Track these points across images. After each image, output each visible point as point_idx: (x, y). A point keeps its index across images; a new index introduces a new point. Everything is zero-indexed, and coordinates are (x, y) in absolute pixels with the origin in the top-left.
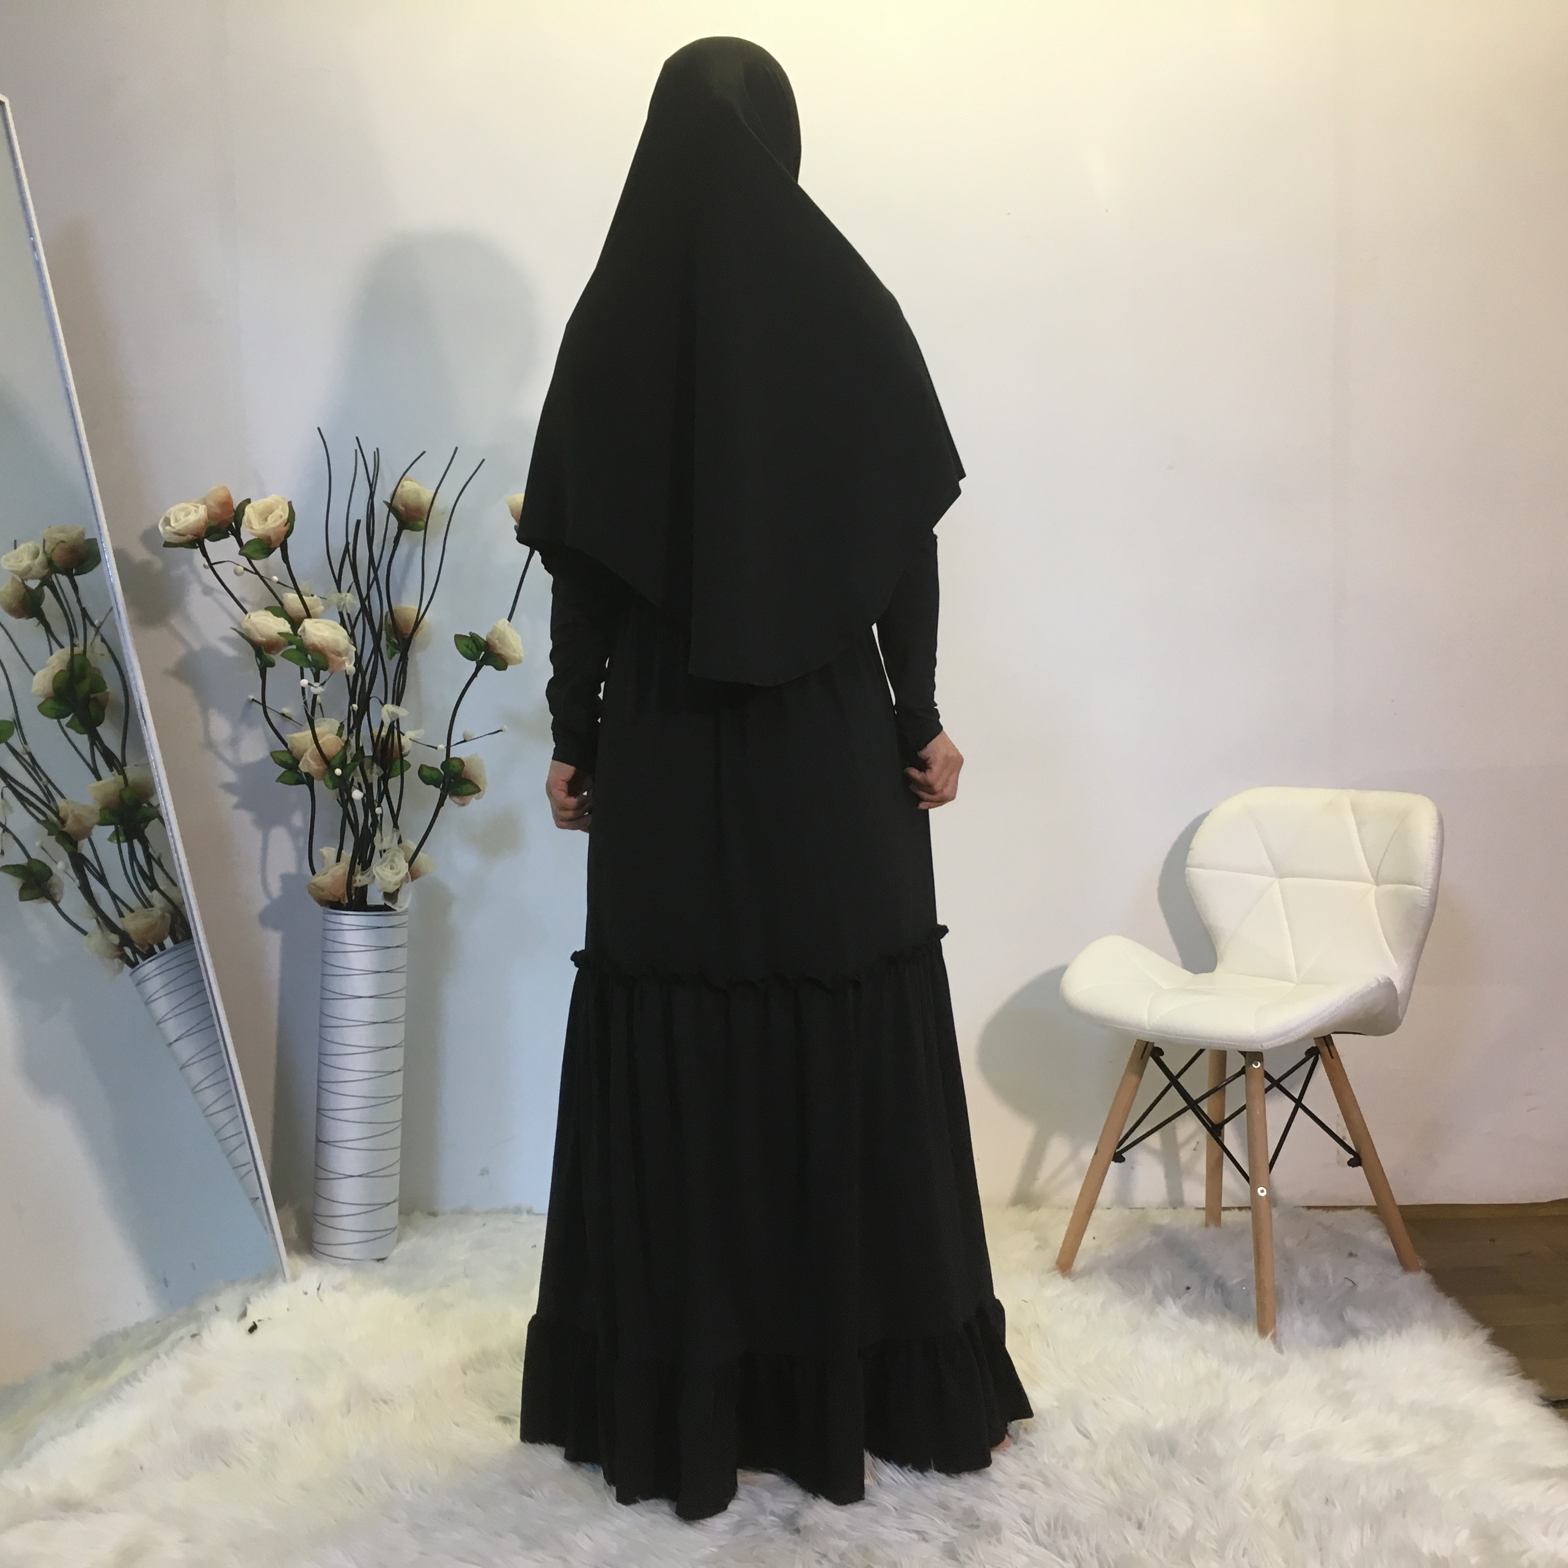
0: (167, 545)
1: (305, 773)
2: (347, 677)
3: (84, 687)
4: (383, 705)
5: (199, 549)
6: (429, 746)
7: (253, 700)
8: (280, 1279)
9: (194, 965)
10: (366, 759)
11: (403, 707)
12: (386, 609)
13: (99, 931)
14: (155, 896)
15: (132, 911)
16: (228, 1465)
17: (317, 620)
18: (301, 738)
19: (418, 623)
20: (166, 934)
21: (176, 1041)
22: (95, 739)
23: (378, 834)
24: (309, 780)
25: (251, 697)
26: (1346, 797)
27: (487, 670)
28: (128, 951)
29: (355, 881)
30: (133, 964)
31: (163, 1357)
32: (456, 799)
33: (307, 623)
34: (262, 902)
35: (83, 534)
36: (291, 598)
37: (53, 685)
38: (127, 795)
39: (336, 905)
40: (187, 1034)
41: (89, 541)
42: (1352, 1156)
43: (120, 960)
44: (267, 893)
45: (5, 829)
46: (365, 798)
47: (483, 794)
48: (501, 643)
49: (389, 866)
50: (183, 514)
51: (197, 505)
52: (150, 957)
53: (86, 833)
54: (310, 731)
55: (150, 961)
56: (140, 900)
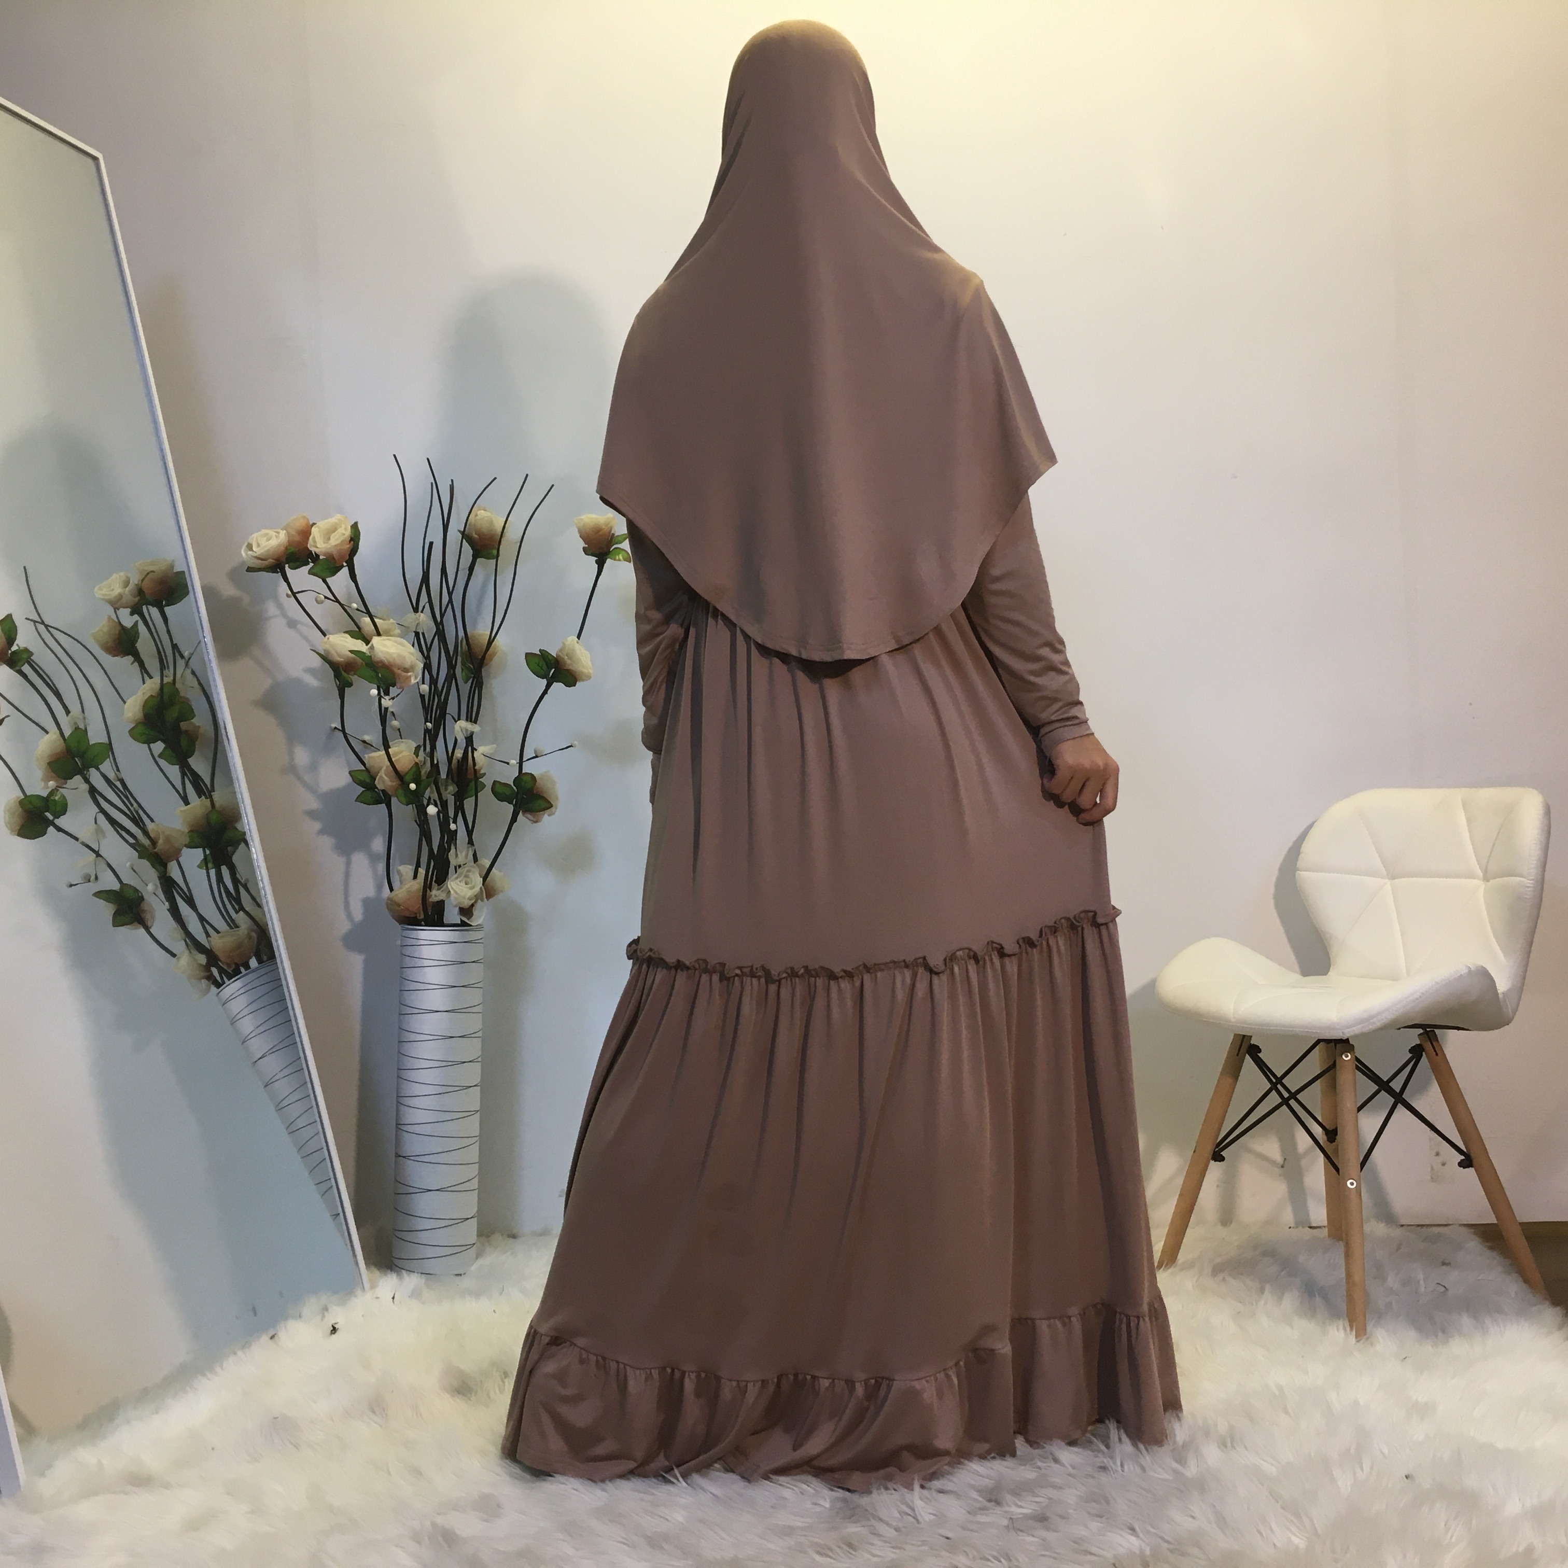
0: (250, 569)
1: (382, 791)
2: (422, 697)
3: (172, 714)
4: (456, 722)
5: (280, 574)
6: (503, 762)
7: (335, 728)
8: (358, 1291)
9: (276, 984)
10: (441, 777)
11: (478, 724)
12: (461, 634)
13: (187, 952)
14: (240, 918)
15: (218, 932)
16: (297, 1448)
17: (383, 637)
18: (377, 758)
19: (491, 641)
20: (252, 954)
21: (261, 1058)
22: (186, 769)
23: (453, 850)
24: (386, 798)
25: (334, 726)
26: (1457, 795)
27: (557, 687)
28: (215, 971)
29: (431, 896)
30: (218, 985)
32: (529, 816)
33: (376, 641)
34: (344, 927)
35: (171, 566)
36: (365, 621)
37: (143, 710)
38: (214, 818)
39: (411, 921)
40: (272, 1051)
41: (178, 573)
42: (1463, 1157)
43: (207, 981)
44: (349, 916)
45: (98, 854)
46: (441, 815)
47: (555, 811)
48: (570, 658)
49: (464, 882)
50: (265, 538)
51: (278, 530)
52: (235, 976)
53: (175, 855)
54: (384, 753)
55: (234, 981)
56: (227, 921)
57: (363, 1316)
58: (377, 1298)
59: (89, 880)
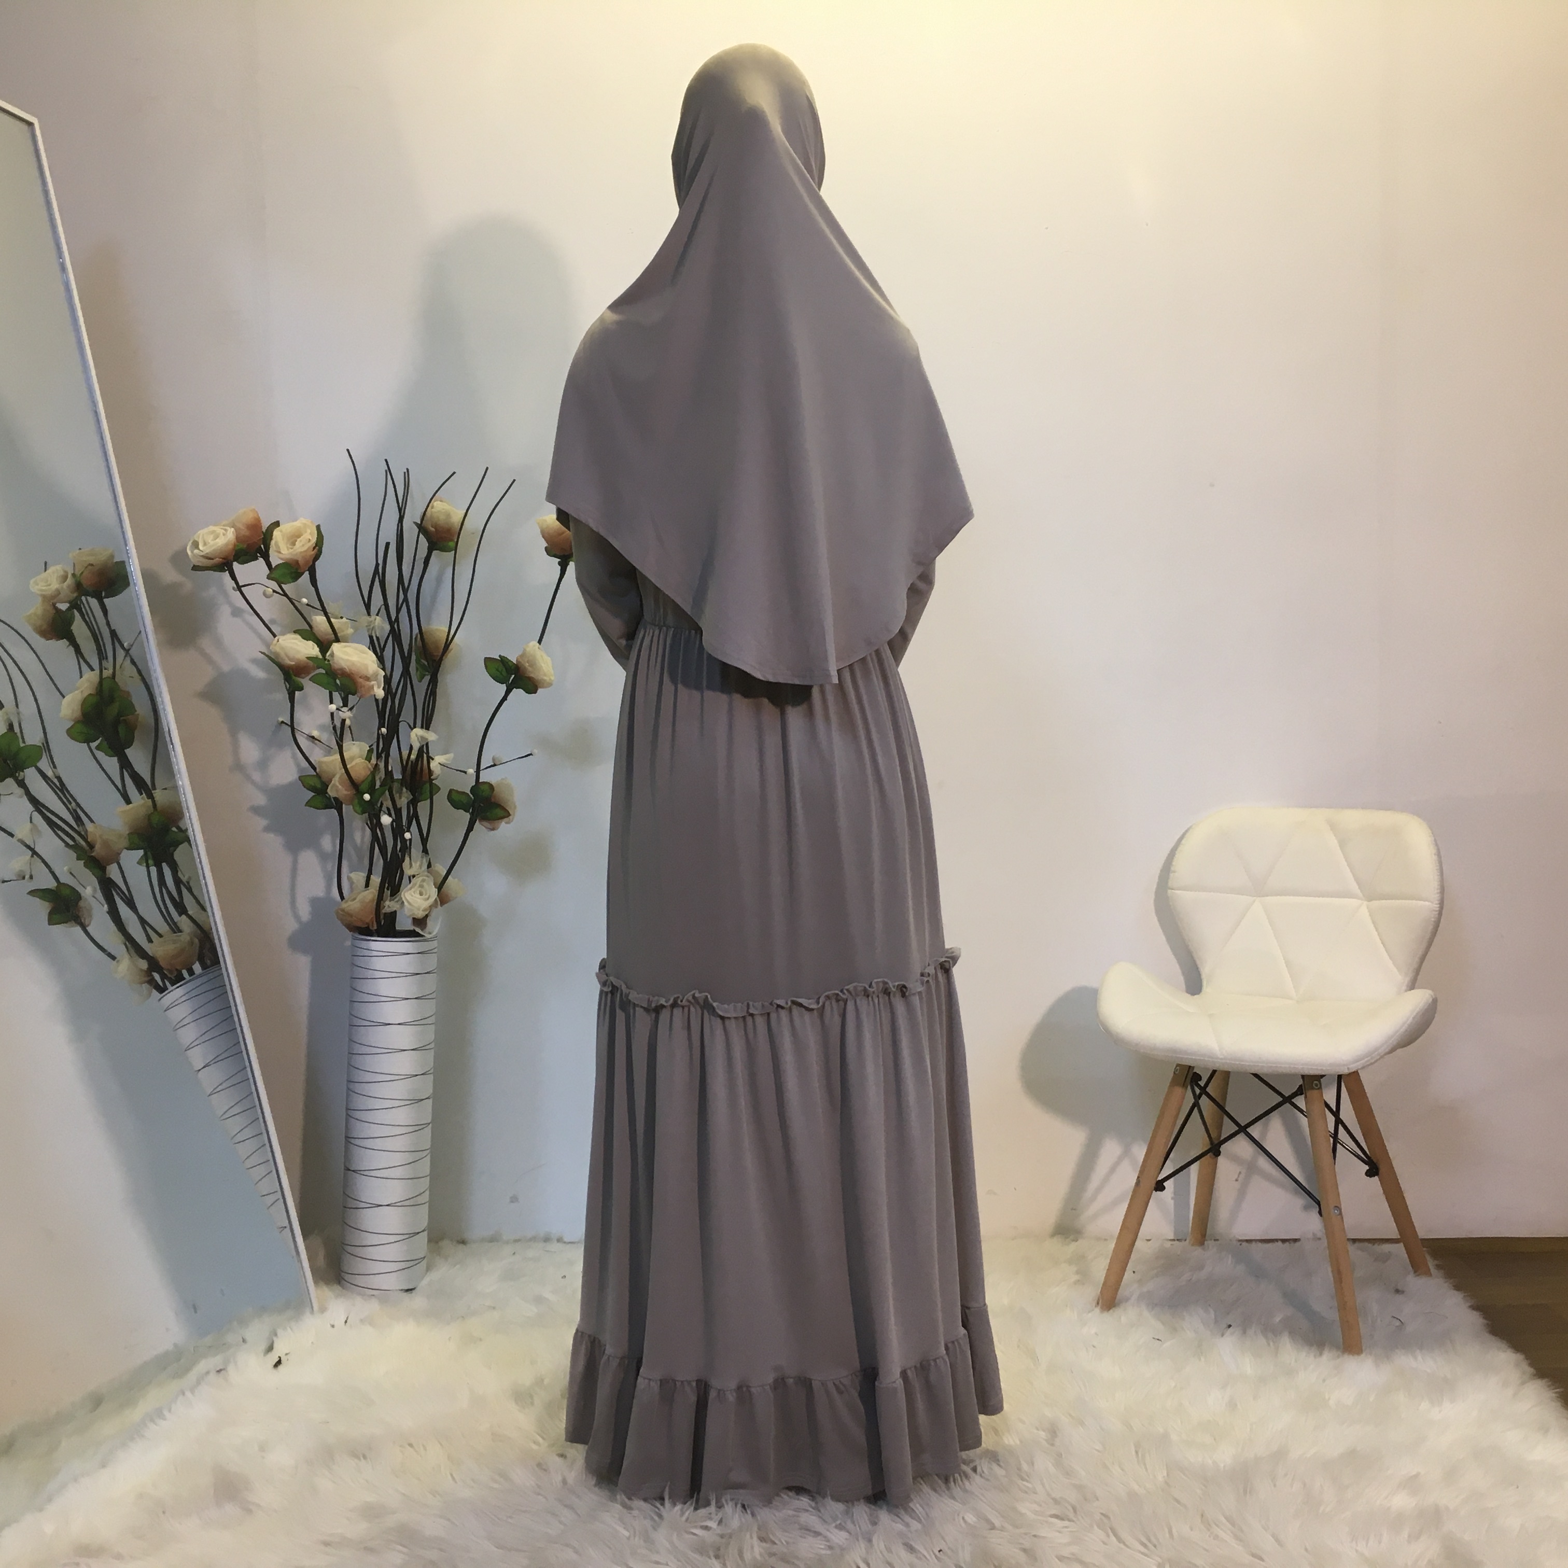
0: (195, 568)
1: (333, 798)
2: (376, 700)
3: (114, 710)
4: (412, 729)
5: (227, 572)
6: (458, 770)
7: (283, 722)
8: (308, 1311)
9: (221, 992)
10: (395, 783)
11: (432, 731)
12: (416, 630)
13: (128, 956)
14: (183, 921)
15: (160, 936)
17: (344, 644)
18: (329, 761)
19: (448, 644)
20: (195, 959)
21: (203, 1068)
22: (125, 764)
23: (407, 859)
24: (337, 805)
25: (281, 719)
27: (518, 693)
28: (157, 977)
29: (384, 906)
30: (160, 990)
31: (188, 1394)
32: (486, 824)
33: (336, 647)
34: (291, 926)
35: (112, 556)
36: (319, 620)
37: (82, 708)
38: (155, 819)
39: (365, 931)
40: (216, 1061)
41: (118, 563)
43: (148, 986)
44: (297, 917)
45: (34, 853)
46: (394, 823)
47: (513, 819)
48: (531, 666)
49: (418, 892)
50: (212, 536)
51: (226, 527)
52: (178, 982)
53: (115, 858)
54: (338, 756)
55: (178, 987)
56: (168, 924)
57: (311, 1343)
58: (329, 1321)
59: (24, 878)
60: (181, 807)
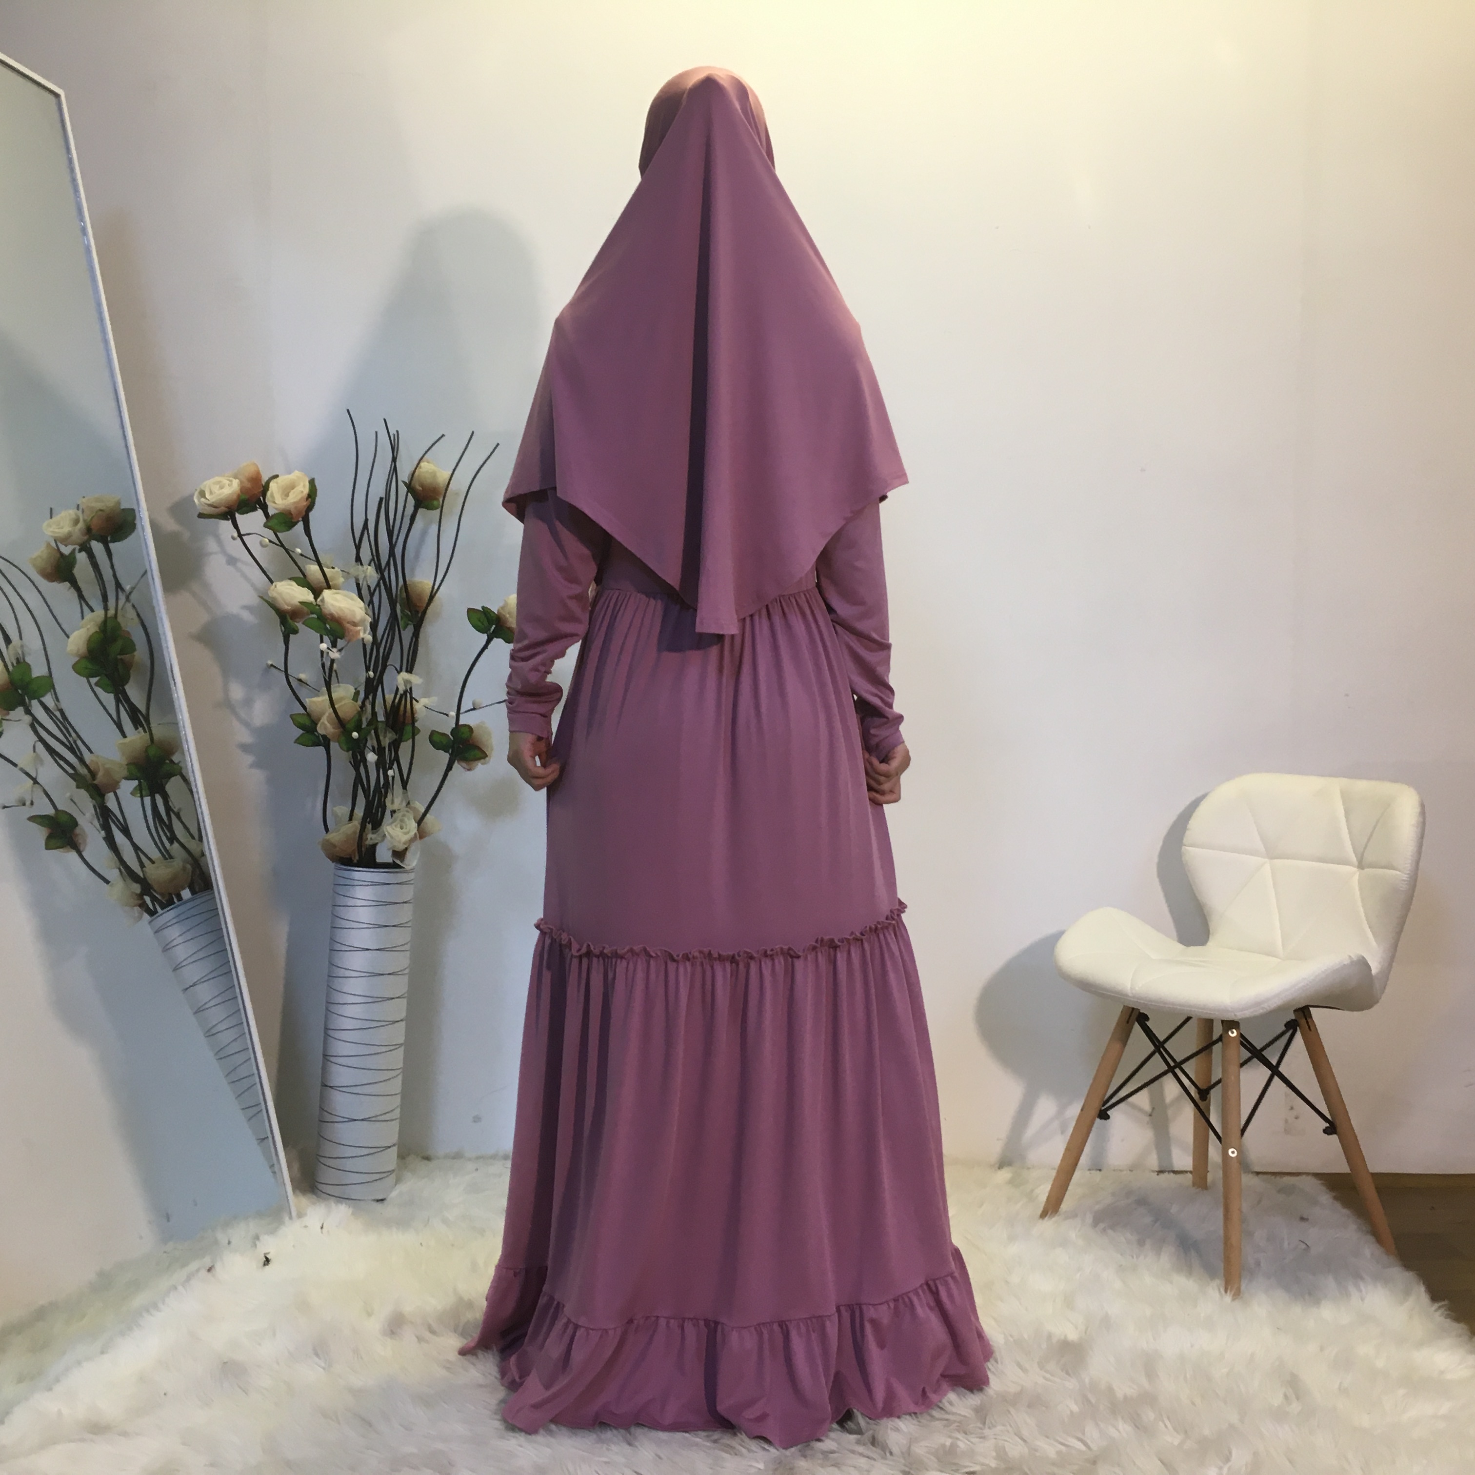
0: (201, 516)
1: (322, 736)
2: (364, 645)
3: (115, 648)
4: (399, 672)
5: (230, 521)
6: (440, 713)
7: (272, 665)
8: (287, 1219)
9: (214, 913)
10: (379, 724)
11: (416, 674)
12: (401, 582)
13: (122, 881)
14: (174, 848)
15: (153, 862)
16: (246, 1393)
17: (334, 591)
18: (318, 702)
19: (432, 597)
20: (186, 885)
21: (193, 986)
22: (121, 697)
23: (389, 795)
24: (325, 742)
25: (270, 663)
26: (1336, 785)
27: (498, 642)
28: (147, 899)
29: (367, 839)
30: (152, 913)
31: (180, 1288)
32: (464, 764)
33: (326, 593)
35: (119, 503)
36: (313, 569)
37: (85, 645)
38: (152, 752)
39: (345, 861)
40: (205, 979)
41: (125, 510)
42: (1328, 1125)
43: (140, 909)
45: (35, 781)
46: (378, 760)
47: (489, 760)
49: (399, 825)
50: (218, 486)
51: (231, 479)
52: (168, 907)
53: (113, 787)
54: (327, 697)
55: (168, 911)
56: (160, 850)
57: (294, 1246)
58: (306, 1227)
59: (24, 804)
60: (181, 740)
